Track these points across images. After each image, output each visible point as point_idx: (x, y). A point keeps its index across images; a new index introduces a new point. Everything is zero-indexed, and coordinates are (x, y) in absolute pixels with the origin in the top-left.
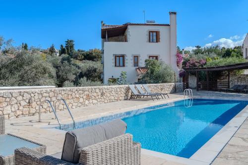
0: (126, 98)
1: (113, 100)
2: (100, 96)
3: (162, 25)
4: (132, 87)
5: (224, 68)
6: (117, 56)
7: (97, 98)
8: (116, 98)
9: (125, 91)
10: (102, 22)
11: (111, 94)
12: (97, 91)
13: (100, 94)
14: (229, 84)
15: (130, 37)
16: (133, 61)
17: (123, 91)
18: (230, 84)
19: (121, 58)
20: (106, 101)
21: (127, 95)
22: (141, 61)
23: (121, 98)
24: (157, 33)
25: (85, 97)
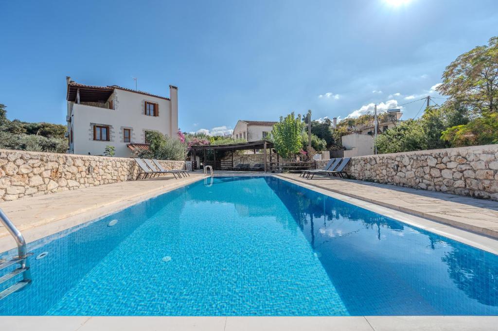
0: (130, 177)
1: (110, 181)
2: (84, 174)
3: (161, 98)
4: (139, 161)
5: (237, 147)
6: (97, 127)
7: (78, 176)
8: (115, 178)
9: (128, 167)
10: (68, 78)
11: (106, 171)
12: (79, 162)
13: (84, 169)
14: (232, 163)
15: (118, 104)
16: (122, 135)
17: (126, 167)
18: (234, 163)
19: (104, 130)
20: (97, 183)
21: (131, 174)
22: (133, 136)
23: (122, 177)
24: (155, 106)
25: (47, 174)
